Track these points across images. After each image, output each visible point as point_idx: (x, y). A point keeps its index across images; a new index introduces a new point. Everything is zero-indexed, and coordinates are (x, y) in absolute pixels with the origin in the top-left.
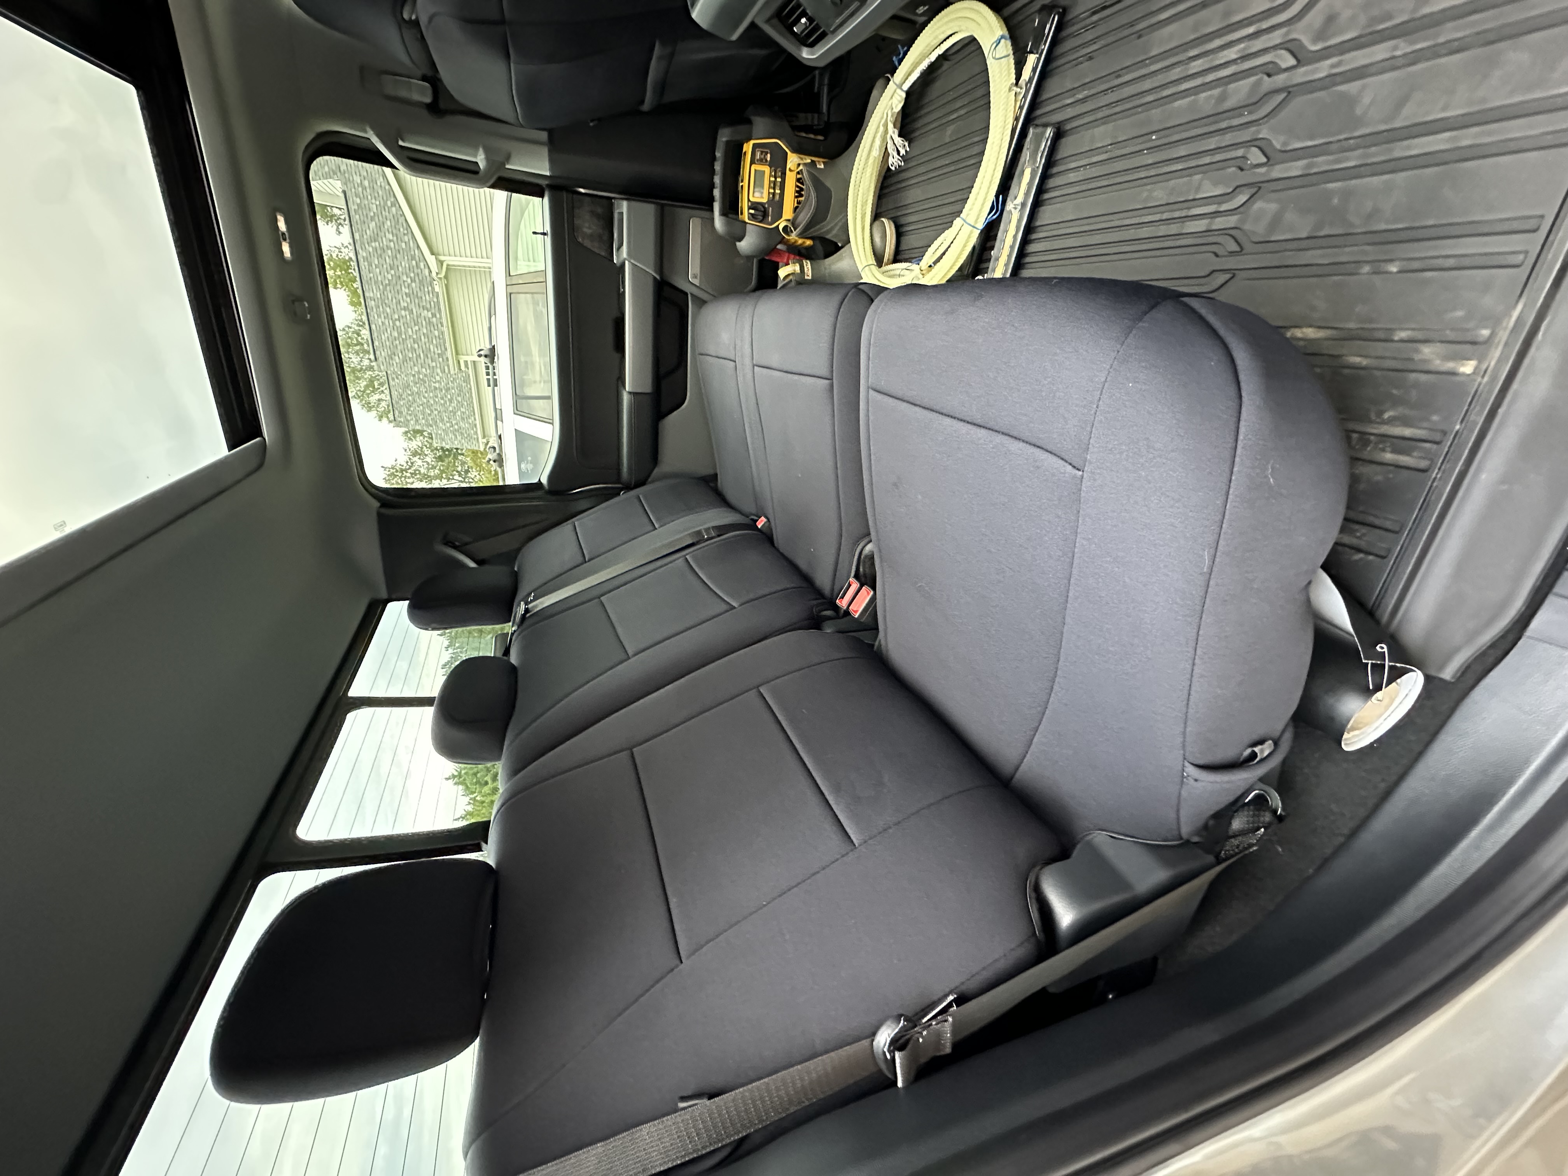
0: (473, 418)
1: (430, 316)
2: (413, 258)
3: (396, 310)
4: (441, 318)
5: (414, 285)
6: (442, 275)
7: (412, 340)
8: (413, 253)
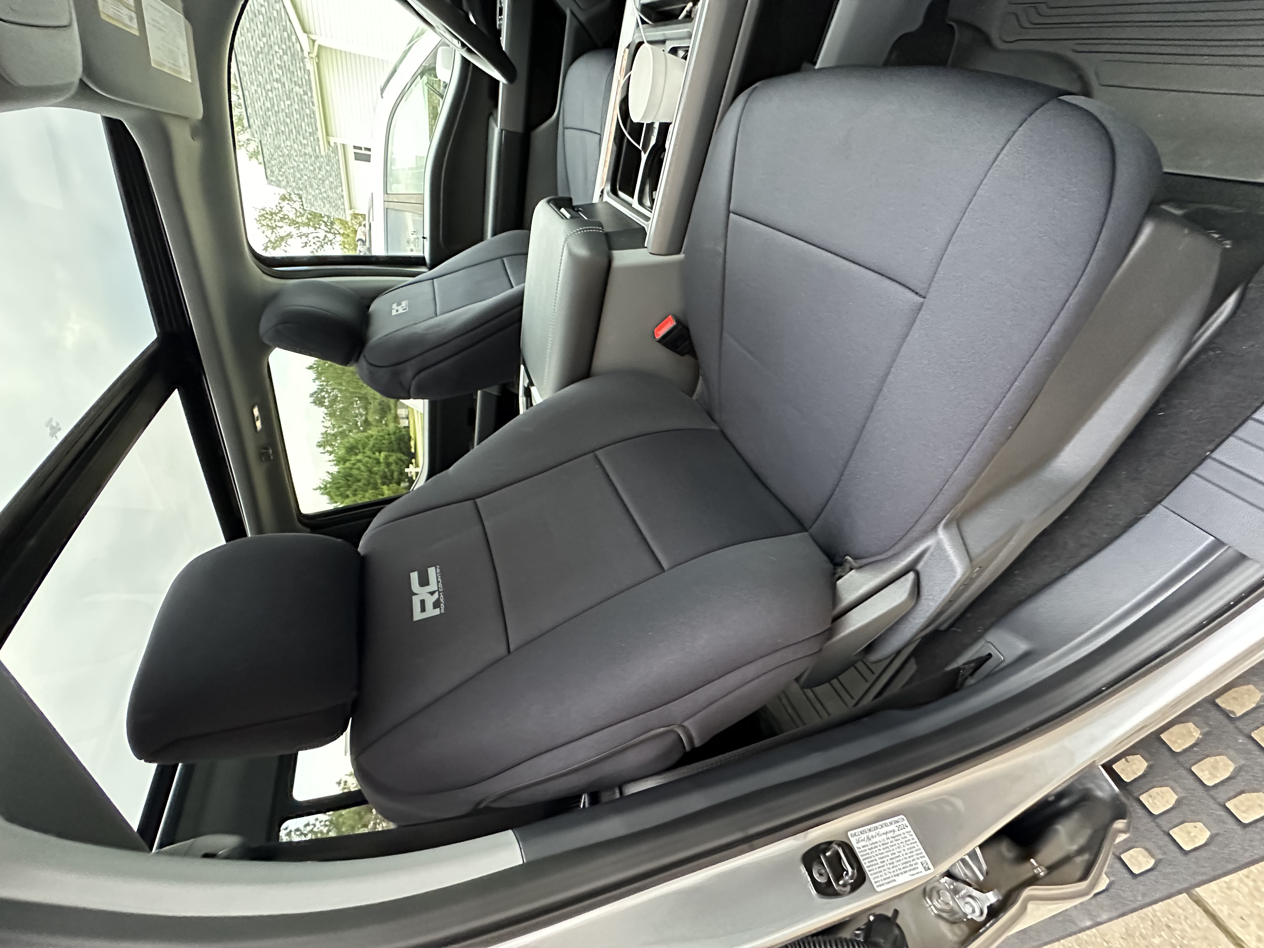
0: (340, 189)
1: (302, 93)
2: (285, 30)
3: (268, 80)
4: (312, 97)
5: (285, 57)
6: (314, 55)
7: (284, 114)
8: (285, 24)
